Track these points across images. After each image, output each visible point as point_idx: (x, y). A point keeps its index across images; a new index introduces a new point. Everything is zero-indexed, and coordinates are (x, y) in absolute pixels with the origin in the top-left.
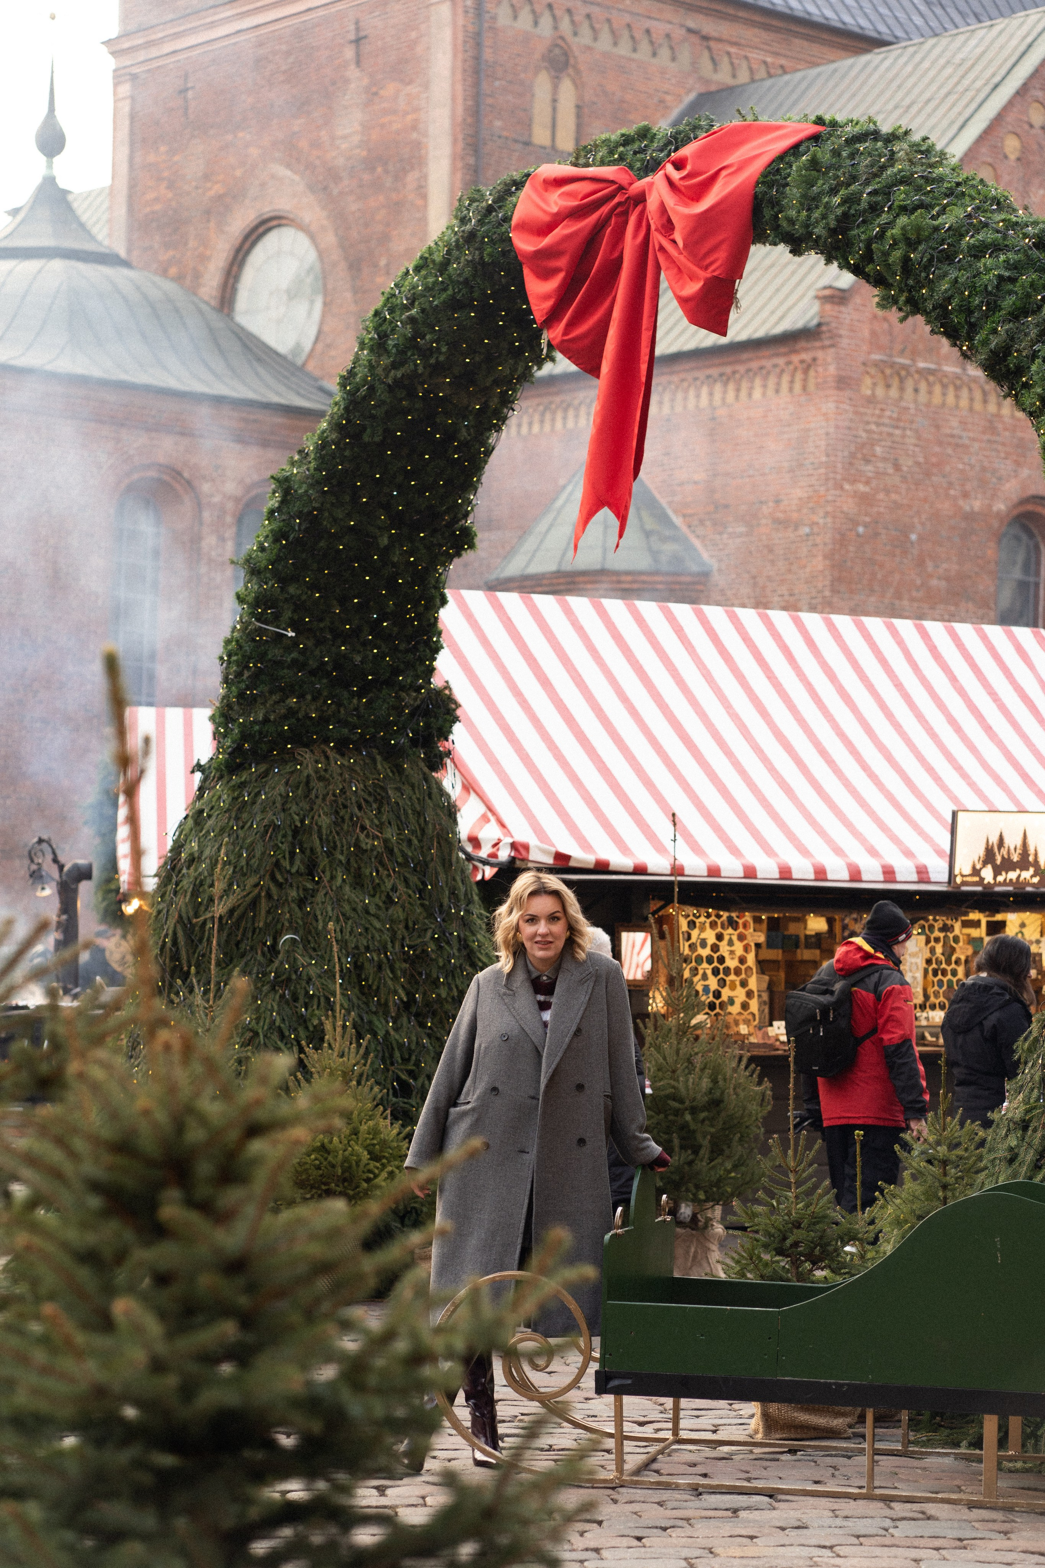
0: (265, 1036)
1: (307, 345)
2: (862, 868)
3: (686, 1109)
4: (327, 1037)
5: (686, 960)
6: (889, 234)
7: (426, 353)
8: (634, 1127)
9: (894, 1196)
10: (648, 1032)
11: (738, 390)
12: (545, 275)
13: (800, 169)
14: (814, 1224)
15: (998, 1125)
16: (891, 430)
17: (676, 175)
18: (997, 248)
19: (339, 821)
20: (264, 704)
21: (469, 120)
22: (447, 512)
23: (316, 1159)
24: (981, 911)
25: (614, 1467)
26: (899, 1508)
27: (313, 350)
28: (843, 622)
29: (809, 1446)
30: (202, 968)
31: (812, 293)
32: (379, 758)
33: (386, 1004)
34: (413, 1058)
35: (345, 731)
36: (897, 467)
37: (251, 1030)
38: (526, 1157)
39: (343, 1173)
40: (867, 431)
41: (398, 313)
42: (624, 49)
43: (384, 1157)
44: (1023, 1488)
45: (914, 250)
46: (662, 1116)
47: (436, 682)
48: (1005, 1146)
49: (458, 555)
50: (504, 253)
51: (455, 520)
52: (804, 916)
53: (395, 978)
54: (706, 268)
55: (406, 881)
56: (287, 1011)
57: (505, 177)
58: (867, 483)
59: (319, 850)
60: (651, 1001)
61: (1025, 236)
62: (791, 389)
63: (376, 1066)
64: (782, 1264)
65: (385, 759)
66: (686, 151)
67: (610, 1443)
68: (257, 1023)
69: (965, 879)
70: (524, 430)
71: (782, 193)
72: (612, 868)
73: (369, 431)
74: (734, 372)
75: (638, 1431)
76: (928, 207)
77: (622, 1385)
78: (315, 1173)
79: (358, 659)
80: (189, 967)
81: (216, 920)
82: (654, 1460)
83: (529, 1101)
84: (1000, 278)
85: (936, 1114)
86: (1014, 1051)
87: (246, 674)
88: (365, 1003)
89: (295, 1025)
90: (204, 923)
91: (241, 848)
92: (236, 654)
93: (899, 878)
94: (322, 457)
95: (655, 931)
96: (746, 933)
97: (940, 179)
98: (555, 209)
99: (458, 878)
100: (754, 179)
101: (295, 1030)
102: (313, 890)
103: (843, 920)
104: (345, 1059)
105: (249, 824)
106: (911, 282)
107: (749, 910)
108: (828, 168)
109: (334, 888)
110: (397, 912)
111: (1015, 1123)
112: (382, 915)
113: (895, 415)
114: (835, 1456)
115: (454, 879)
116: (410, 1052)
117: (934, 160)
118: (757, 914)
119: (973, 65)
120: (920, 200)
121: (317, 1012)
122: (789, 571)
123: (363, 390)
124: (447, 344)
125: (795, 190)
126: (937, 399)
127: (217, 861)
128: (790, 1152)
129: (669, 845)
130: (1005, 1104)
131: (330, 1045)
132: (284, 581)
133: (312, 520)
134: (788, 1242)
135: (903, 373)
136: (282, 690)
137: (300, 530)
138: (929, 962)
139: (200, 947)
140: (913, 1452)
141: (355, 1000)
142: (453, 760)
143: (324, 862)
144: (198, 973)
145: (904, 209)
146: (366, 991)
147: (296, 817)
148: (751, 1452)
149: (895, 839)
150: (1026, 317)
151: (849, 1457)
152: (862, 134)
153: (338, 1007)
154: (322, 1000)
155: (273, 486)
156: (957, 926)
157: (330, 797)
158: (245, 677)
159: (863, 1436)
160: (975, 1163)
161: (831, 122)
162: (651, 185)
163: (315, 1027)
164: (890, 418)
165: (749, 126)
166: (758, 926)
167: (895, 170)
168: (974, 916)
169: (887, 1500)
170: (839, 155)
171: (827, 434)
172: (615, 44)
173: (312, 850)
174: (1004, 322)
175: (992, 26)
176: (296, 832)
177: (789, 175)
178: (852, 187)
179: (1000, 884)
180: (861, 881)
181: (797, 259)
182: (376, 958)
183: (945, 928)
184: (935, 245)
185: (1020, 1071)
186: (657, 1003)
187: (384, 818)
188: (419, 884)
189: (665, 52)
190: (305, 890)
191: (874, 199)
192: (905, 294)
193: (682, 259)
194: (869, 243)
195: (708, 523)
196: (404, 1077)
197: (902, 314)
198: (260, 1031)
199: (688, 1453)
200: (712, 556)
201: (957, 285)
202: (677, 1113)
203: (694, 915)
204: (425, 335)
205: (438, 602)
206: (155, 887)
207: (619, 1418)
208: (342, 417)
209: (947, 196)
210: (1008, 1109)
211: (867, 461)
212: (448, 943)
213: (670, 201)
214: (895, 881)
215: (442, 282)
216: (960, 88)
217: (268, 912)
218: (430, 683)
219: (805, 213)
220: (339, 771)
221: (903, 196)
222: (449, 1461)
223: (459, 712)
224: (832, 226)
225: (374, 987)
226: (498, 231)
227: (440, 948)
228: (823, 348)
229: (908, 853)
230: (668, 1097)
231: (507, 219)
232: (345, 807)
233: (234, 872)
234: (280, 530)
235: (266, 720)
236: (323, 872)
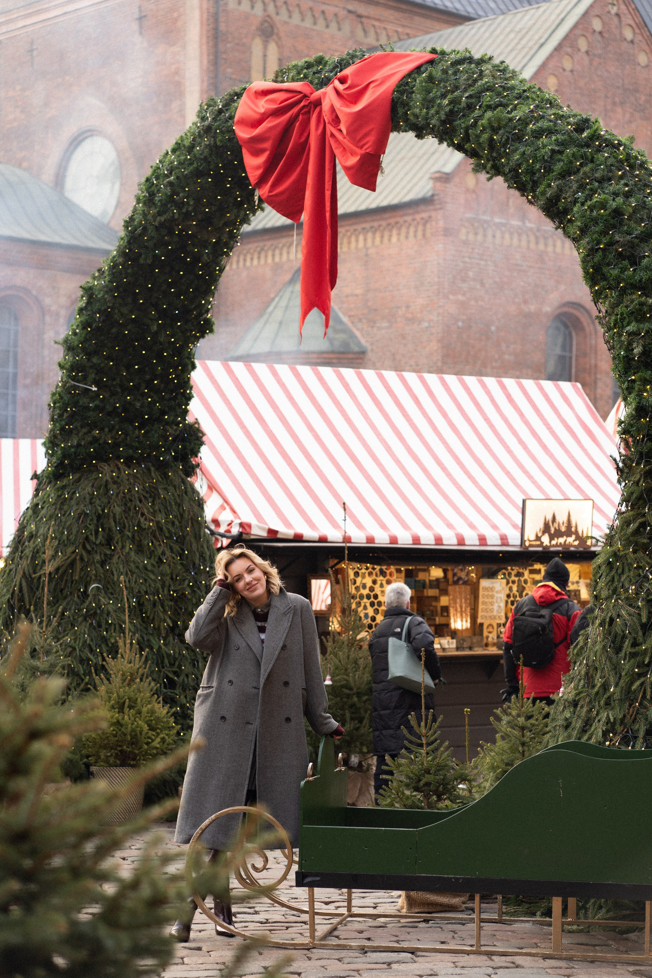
0: (80, 650)
1: (111, 210)
2: (465, 537)
3: (354, 694)
4: (120, 651)
5: (353, 597)
6: (480, 123)
7: (180, 205)
8: (320, 709)
9: (491, 750)
10: (329, 645)
11: (382, 237)
12: (256, 153)
13: (421, 82)
14: (439, 770)
15: (558, 703)
16: (477, 261)
17: (341, 87)
18: (550, 132)
19: (127, 511)
20: (77, 434)
21: (212, 68)
22: (194, 309)
23: (114, 730)
24: (542, 563)
25: (308, 935)
26: (498, 960)
27: (114, 214)
28: (451, 379)
29: (437, 917)
30: (38, 606)
31: (428, 176)
32: (152, 469)
33: (159, 629)
34: (177, 663)
35: (131, 451)
36: (482, 284)
37: (71, 647)
38: (250, 726)
39: (131, 739)
40: (463, 262)
41: (161, 180)
42: (308, 23)
43: (158, 728)
44: (578, 944)
45: (496, 134)
46: (338, 699)
47: (189, 419)
48: (563, 717)
49: (203, 336)
50: (230, 140)
51: (200, 314)
52: (428, 568)
53: (165, 612)
54: (361, 148)
55: (171, 549)
56: (94, 633)
57: (230, 90)
58: (464, 295)
59: (114, 529)
60: (331, 624)
61: (569, 124)
62: (415, 236)
63: (153, 669)
64: (419, 797)
65: (157, 470)
66: (347, 71)
67: (305, 917)
68: (75, 642)
69: (532, 543)
70: (248, 263)
71: (410, 98)
72: (305, 538)
73: (143, 256)
74: (380, 226)
75: (324, 909)
76: (505, 106)
77: (313, 881)
78: (113, 739)
79: (138, 405)
80: (30, 606)
81: (47, 575)
82: (335, 929)
83: (254, 690)
84: (553, 151)
85: (517, 696)
86: (568, 655)
87: (66, 415)
88: (145, 628)
89: (100, 643)
90: (40, 577)
91: (63, 528)
92: (59, 402)
93: (489, 542)
94: (113, 274)
95: (333, 579)
96: (391, 579)
97: (513, 88)
98: (262, 110)
99: (205, 547)
100: (392, 88)
101: (100, 647)
102: (111, 555)
103: (453, 570)
104: (132, 665)
105: (68, 513)
106: (494, 154)
107: (394, 564)
108: (440, 82)
109: (124, 554)
110: (166, 569)
111: (569, 702)
112: (156, 570)
113: (480, 252)
114: (455, 923)
115: (202, 547)
116: (175, 659)
117: (508, 75)
118: (398, 567)
119: (527, 32)
120: (499, 101)
121: (114, 634)
122: (416, 350)
123: (139, 230)
124: (194, 199)
125: (418, 96)
126: (507, 241)
127: (47, 537)
128: (423, 724)
129: (341, 523)
130: (562, 689)
131: (122, 655)
132: (89, 355)
133: (107, 316)
134: (422, 783)
135: (485, 225)
136: (88, 425)
137: (99, 321)
138: (508, 596)
139: (37, 593)
140: (505, 920)
141: (139, 626)
142: (201, 470)
143: (117, 537)
144: (35, 610)
145: (489, 107)
146: (146, 619)
147: (99, 508)
148: (399, 922)
149: (486, 518)
150: (570, 176)
151: (464, 924)
152: (461, 59)
153: (127, 631)
154: (117, 626)
155: (82, 293)
156: (526, 573)
157: (121, 495)
158: (64, 417)
159: (473, 910)
160: (542, 729)
161: (441, 52)
162: (325, 94)
163: (112, 644)
164: (478, 254)
165: (388, 55)
166: (398, 574)
167: (483, 82)
168: (537, 566)
169: (490, 954)
170: (447, 73)
171: (439, 264)
172: (303, 20)
173: (110, 530)
174: (555, 180)
175: (539, 7)
176: (99, 517)
177: (414, 86)
178: (456, 93)
179: (554, 546)
180: (464, 545)
181: (420, 142)
182: (152, 599)
183: (519, 575)
184: (509, 130)
185: (571, 668)
186: (335, 625)
187: (156, 508)
188: (179, 549)
189: (334, 25)
190: (106, 555)
191: (470, 101)
192: (491, 162)
193: (346, 142)
194: (467, 129)
195: (364, 321)
196: (171, 675)
197: (488, 176)
198: (77, 647)
199: (357, 924)
200: (367, 341)
201: (525, 156)
202: (348, 696)
203: (358, 568)
204: (179, 193)
205: (190, 367)
206: (8, 554)
207: (312, 900)
208: (126, 247)
209: (517, 98)
210: (563, 693)
211: (464, 280)
212: (199, 588)
213: (338, 104)
214: (486, 545)
215: (190, 159)
216: (519, 47)
217: (82, 570)
218: (186, 420)
219: (425, 110)
220: (127, 478)
221: (489, 98)
222: (200, 931)
223: (204, 439)
224: (443, 119)
225: (151, 618)
226: (226, 125)
227: (194, 591)
228: (436, 210)
229: (495, 527)
230: (342, 686)
231: (231, 117)
232: (131, 501)
233: (59, 544)
234: (87, 321)
235: (79, 445)
236: (117, 543)
